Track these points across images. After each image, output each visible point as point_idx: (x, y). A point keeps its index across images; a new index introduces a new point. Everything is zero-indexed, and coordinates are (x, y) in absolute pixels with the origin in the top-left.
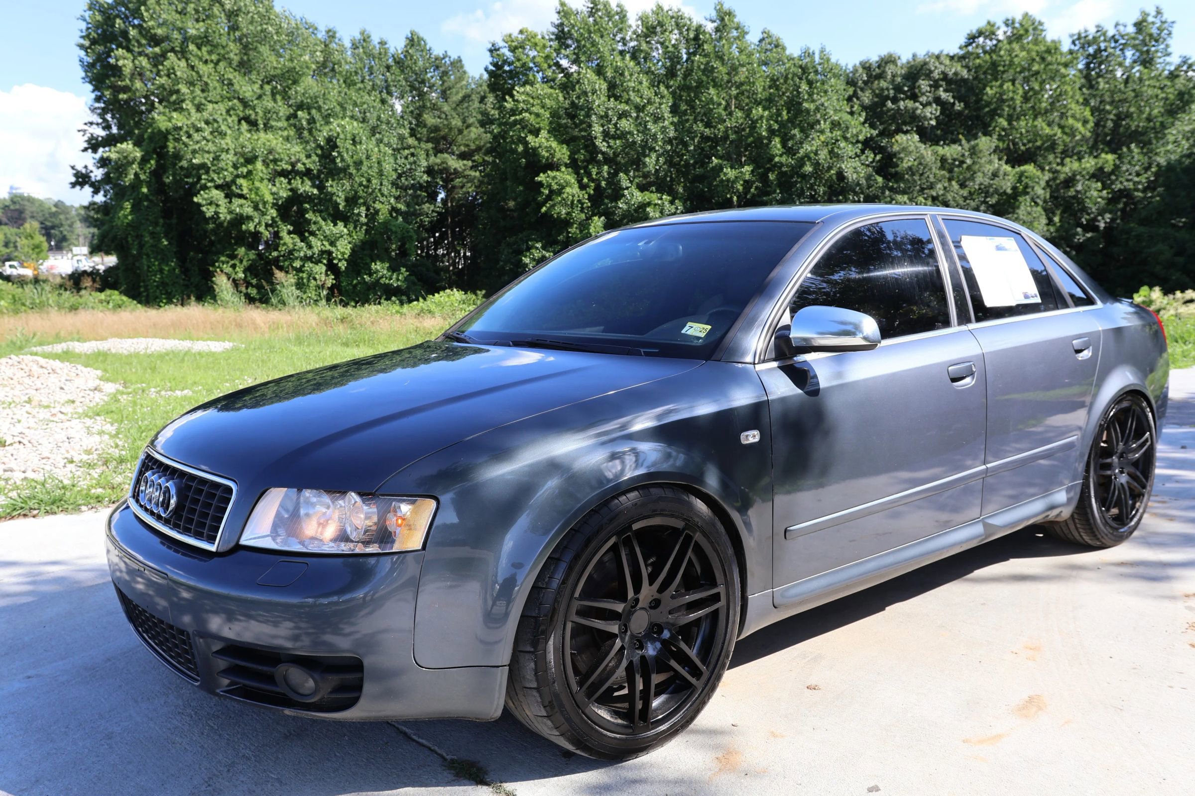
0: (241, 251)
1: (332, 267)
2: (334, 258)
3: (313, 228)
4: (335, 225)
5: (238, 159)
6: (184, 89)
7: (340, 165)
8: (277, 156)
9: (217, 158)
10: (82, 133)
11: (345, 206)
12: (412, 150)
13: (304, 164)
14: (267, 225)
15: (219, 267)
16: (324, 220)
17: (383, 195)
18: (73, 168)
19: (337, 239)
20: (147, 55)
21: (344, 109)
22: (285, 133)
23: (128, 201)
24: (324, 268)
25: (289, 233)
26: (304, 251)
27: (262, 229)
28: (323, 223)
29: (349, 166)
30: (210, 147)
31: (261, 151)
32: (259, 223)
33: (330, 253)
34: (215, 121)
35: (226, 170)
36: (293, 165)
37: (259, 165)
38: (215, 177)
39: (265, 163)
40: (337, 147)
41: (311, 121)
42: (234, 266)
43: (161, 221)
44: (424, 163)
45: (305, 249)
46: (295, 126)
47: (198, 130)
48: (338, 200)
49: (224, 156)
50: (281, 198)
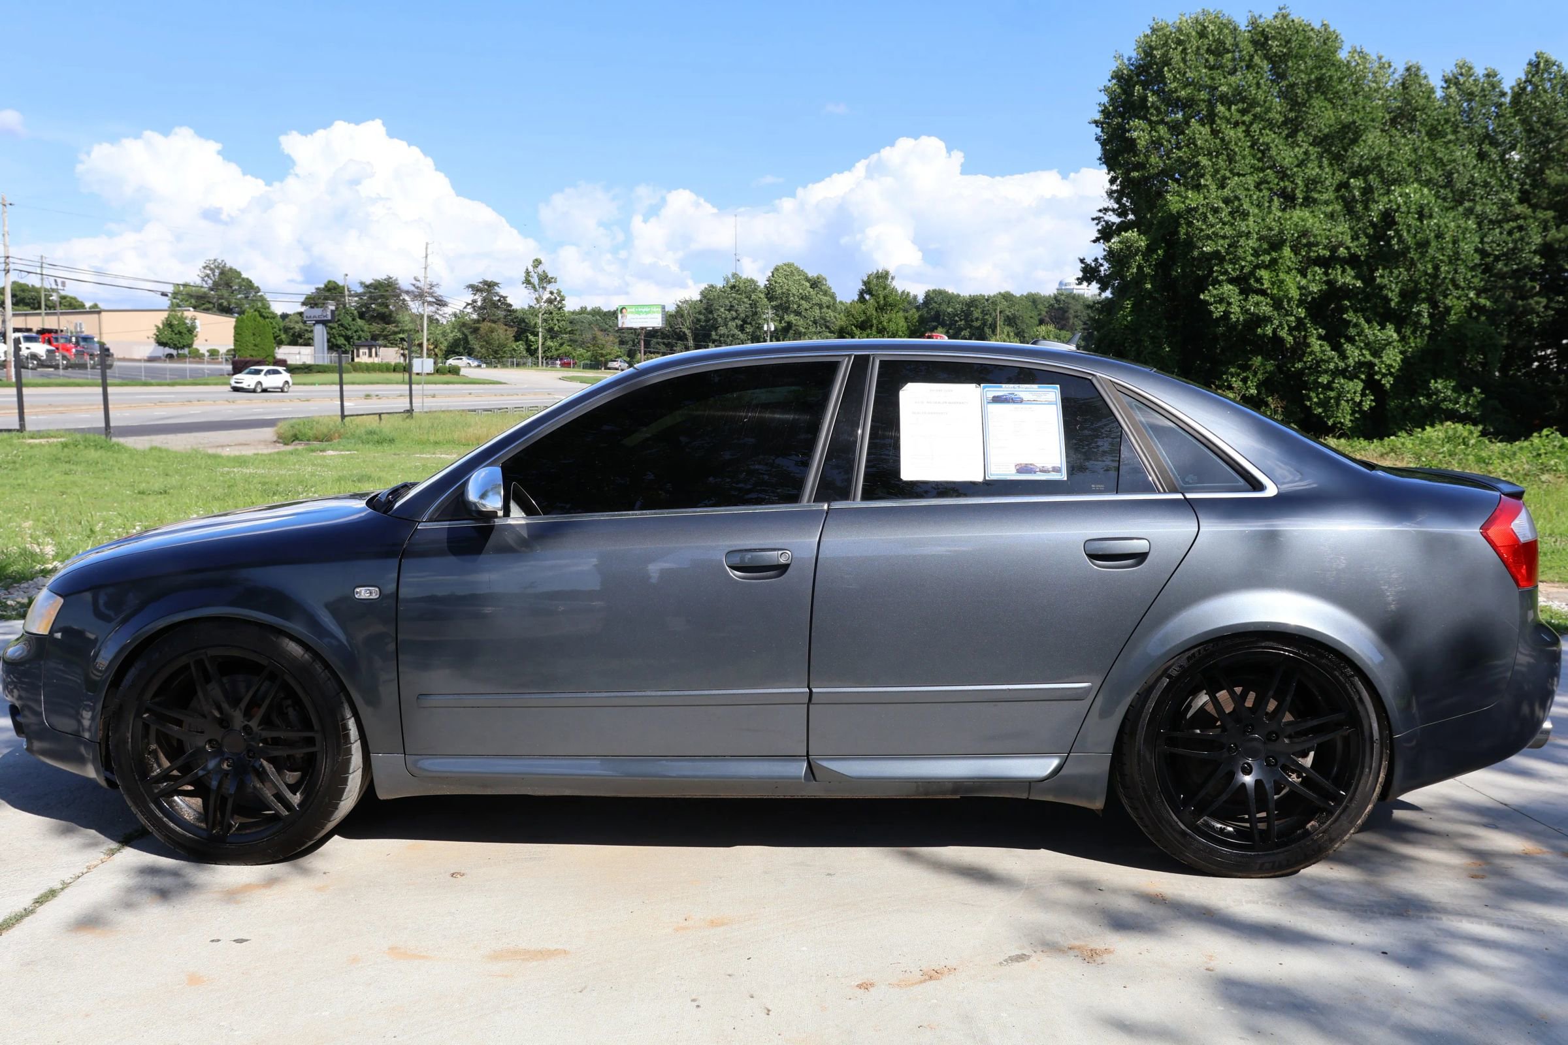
0: (1257, 360)
1: (1372, 385)
2: (1376, 373)
3: (1352, 331)
4: (1383, 328)
5: (1261, 246)
6: (1204, 161)
7: (1396, 247)
8: (1312, 239)
9: (1233, 245)
10: (1096, 222)
11: (1399, 303)
12: (1521, 222)
13: (1348, 248)
14: (1291, 329)
15: (1227, 380)
16: (1368, 321)
17: (1457, 287)
18: (1082, 261)
19: (1383, 348)
20: (1166, 123)
21: (1418, 170)
22: (1329, 209)
23: (1129, 299)
24: (1360, 386)
25: (1320, 337)
26: (1336, 362)
27: (1283, 333)
28: (1366, 326)
29: (1408, 248)
30: (1228, 231)
31: (1290, 233)
32: (1281, 325)
33: (1371, 365)
34: (1237, 198)
35: (1244, 259)
36: (1334, 250)
37: (1287, 251)
38: (1229, 268)
39: (1295, 250)
40: (1395, 223)
41: (1367, 191)
42: (1245, 380)
43: (1165, 322)
44: (1537, 240)
45: (1336, 360)
46: (1343, 198)
47: (1216, 211)
48: (1390, 294)
49: (1242, 241)
50: (1311, 293)
